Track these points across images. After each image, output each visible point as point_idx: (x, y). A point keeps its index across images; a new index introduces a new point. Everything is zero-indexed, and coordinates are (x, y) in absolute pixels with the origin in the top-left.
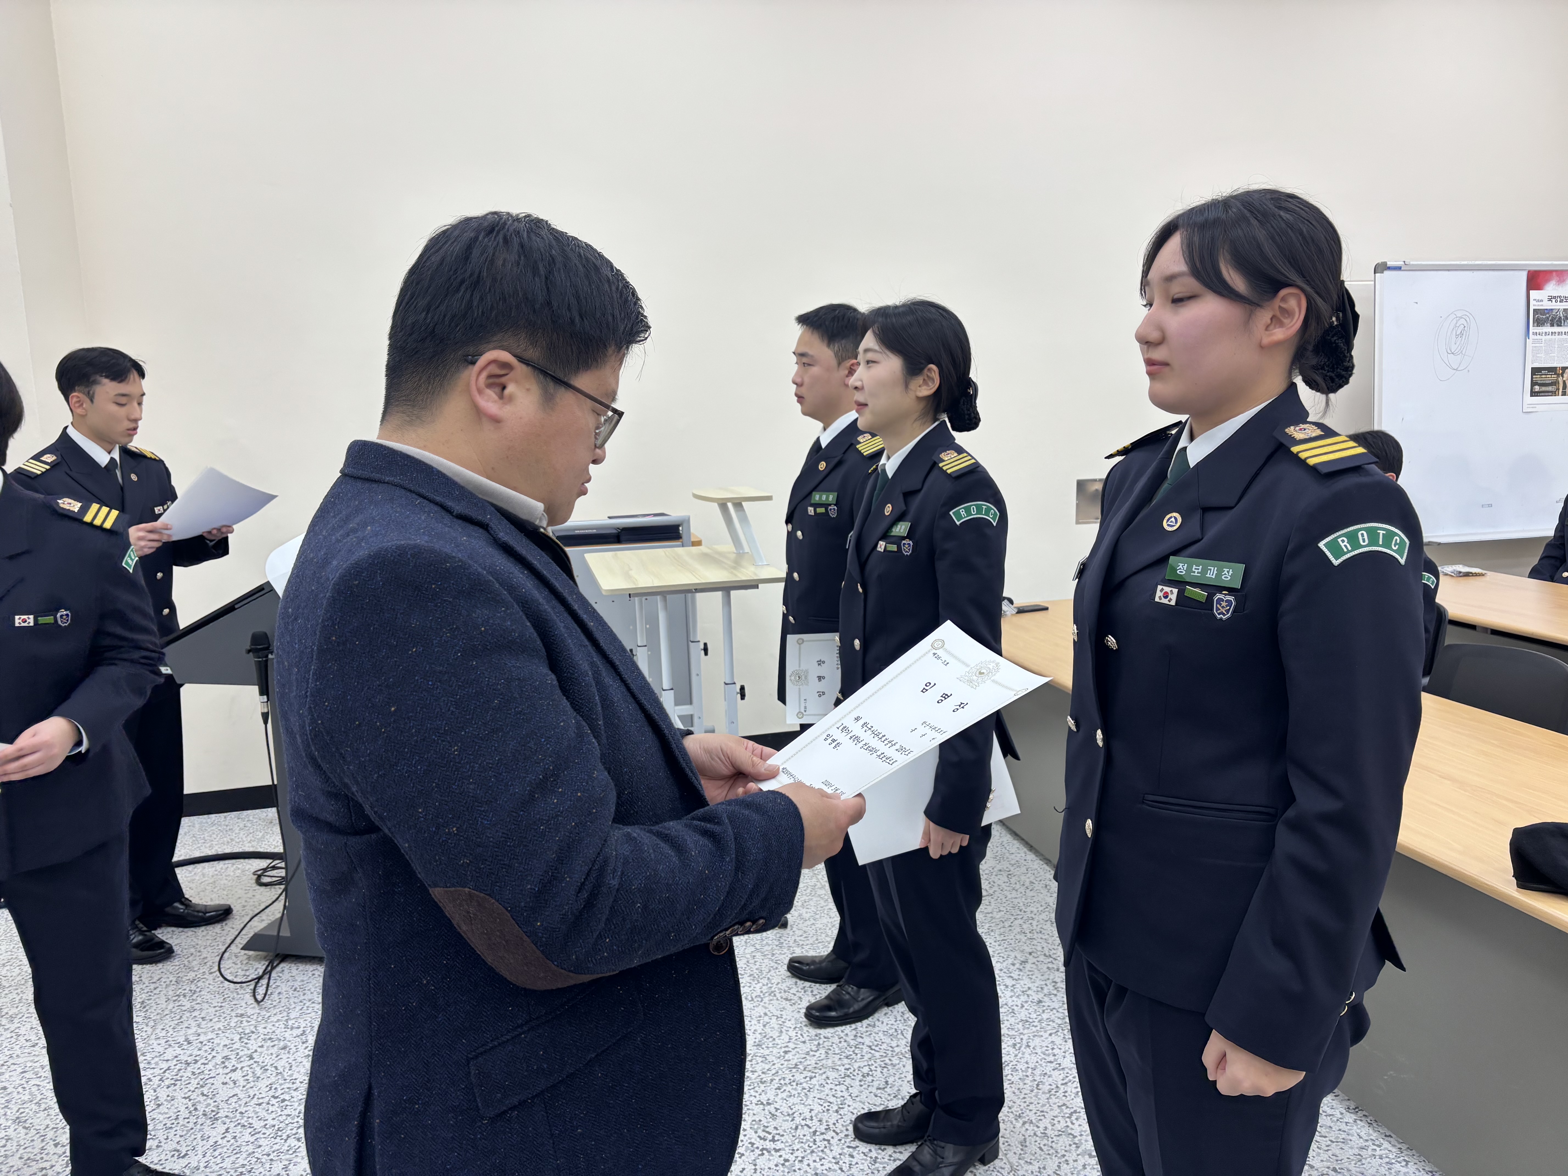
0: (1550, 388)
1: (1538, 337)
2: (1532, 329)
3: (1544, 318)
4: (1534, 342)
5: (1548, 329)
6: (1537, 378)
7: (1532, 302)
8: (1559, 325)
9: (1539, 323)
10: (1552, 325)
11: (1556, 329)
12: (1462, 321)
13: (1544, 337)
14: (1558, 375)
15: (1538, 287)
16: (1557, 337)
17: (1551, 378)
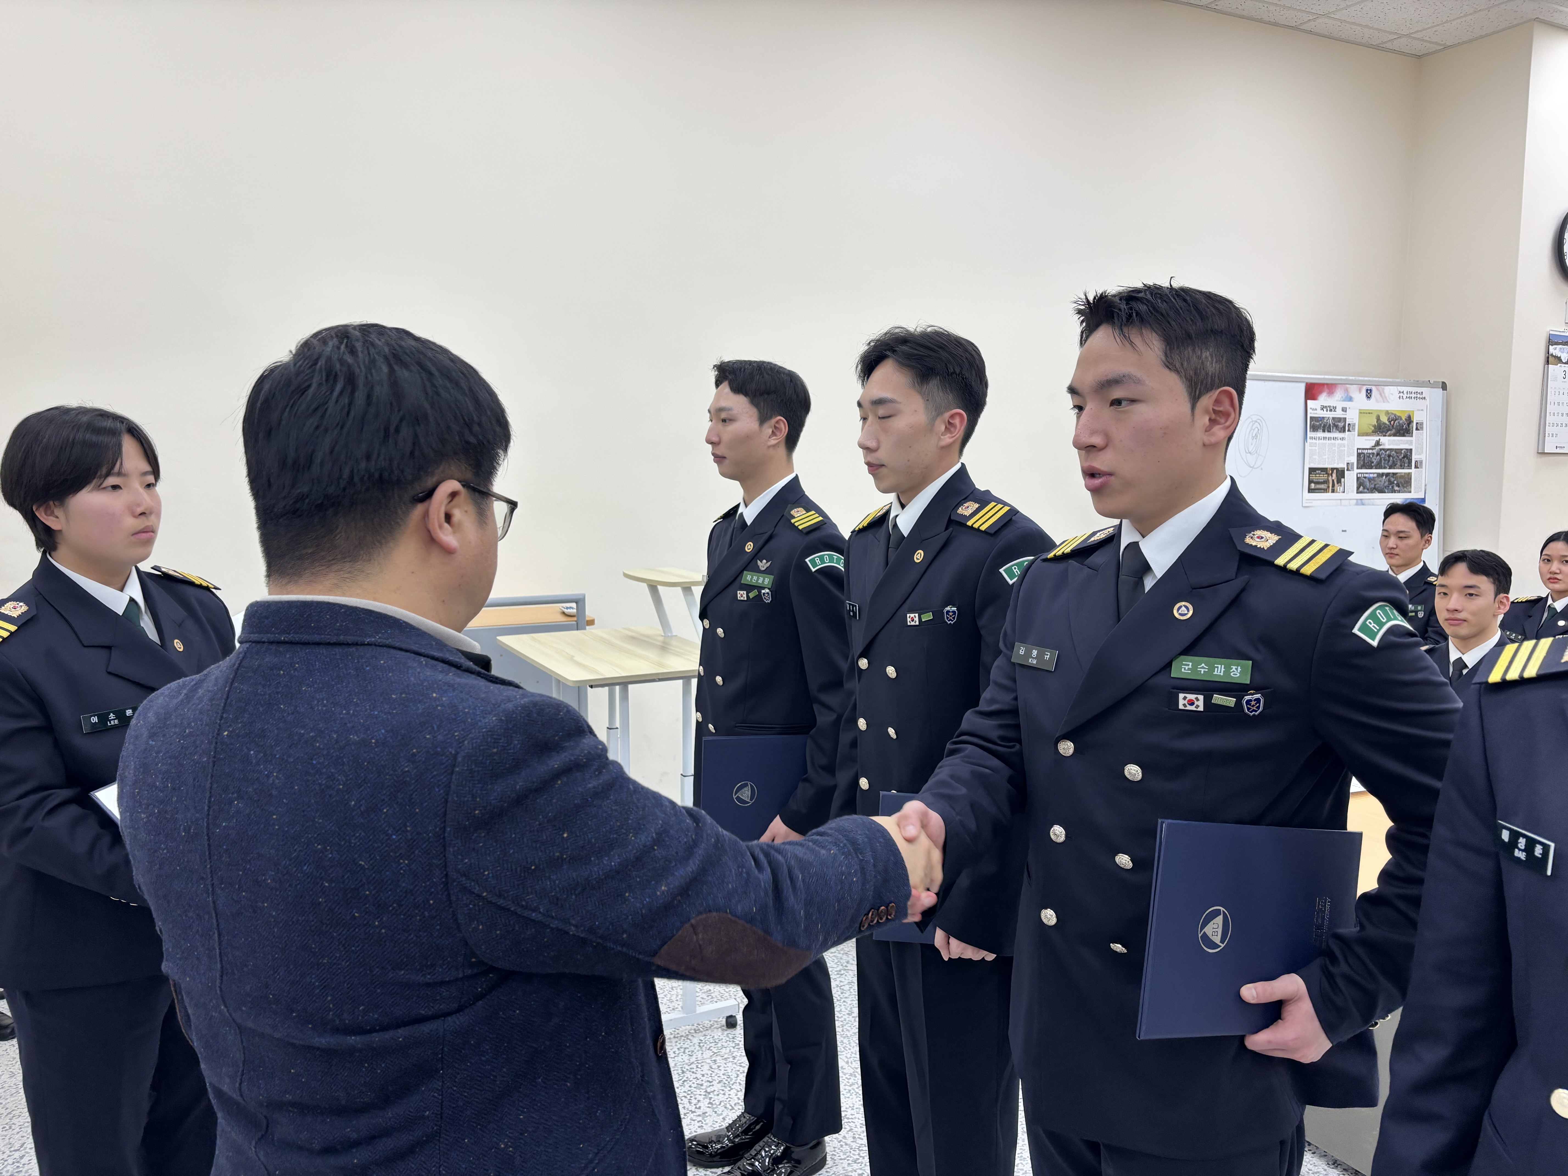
0: (1323, 486)
1: (1314, 441)
2: (1309, 434)
3: (1317, 424)
4: (1311, 445)
5: (1320, 434)
6: (1313, 477)
7: (1309, 411)
8: (1329, 431)
9: (1314, 429)
10: (1324, 431)
11: (1326, 434)
12: (1257, 425)
13: (1318, 441)
14: (1328, 475)
15: (1315, 398)
16: (1328, 441)
17: (1324, 477)
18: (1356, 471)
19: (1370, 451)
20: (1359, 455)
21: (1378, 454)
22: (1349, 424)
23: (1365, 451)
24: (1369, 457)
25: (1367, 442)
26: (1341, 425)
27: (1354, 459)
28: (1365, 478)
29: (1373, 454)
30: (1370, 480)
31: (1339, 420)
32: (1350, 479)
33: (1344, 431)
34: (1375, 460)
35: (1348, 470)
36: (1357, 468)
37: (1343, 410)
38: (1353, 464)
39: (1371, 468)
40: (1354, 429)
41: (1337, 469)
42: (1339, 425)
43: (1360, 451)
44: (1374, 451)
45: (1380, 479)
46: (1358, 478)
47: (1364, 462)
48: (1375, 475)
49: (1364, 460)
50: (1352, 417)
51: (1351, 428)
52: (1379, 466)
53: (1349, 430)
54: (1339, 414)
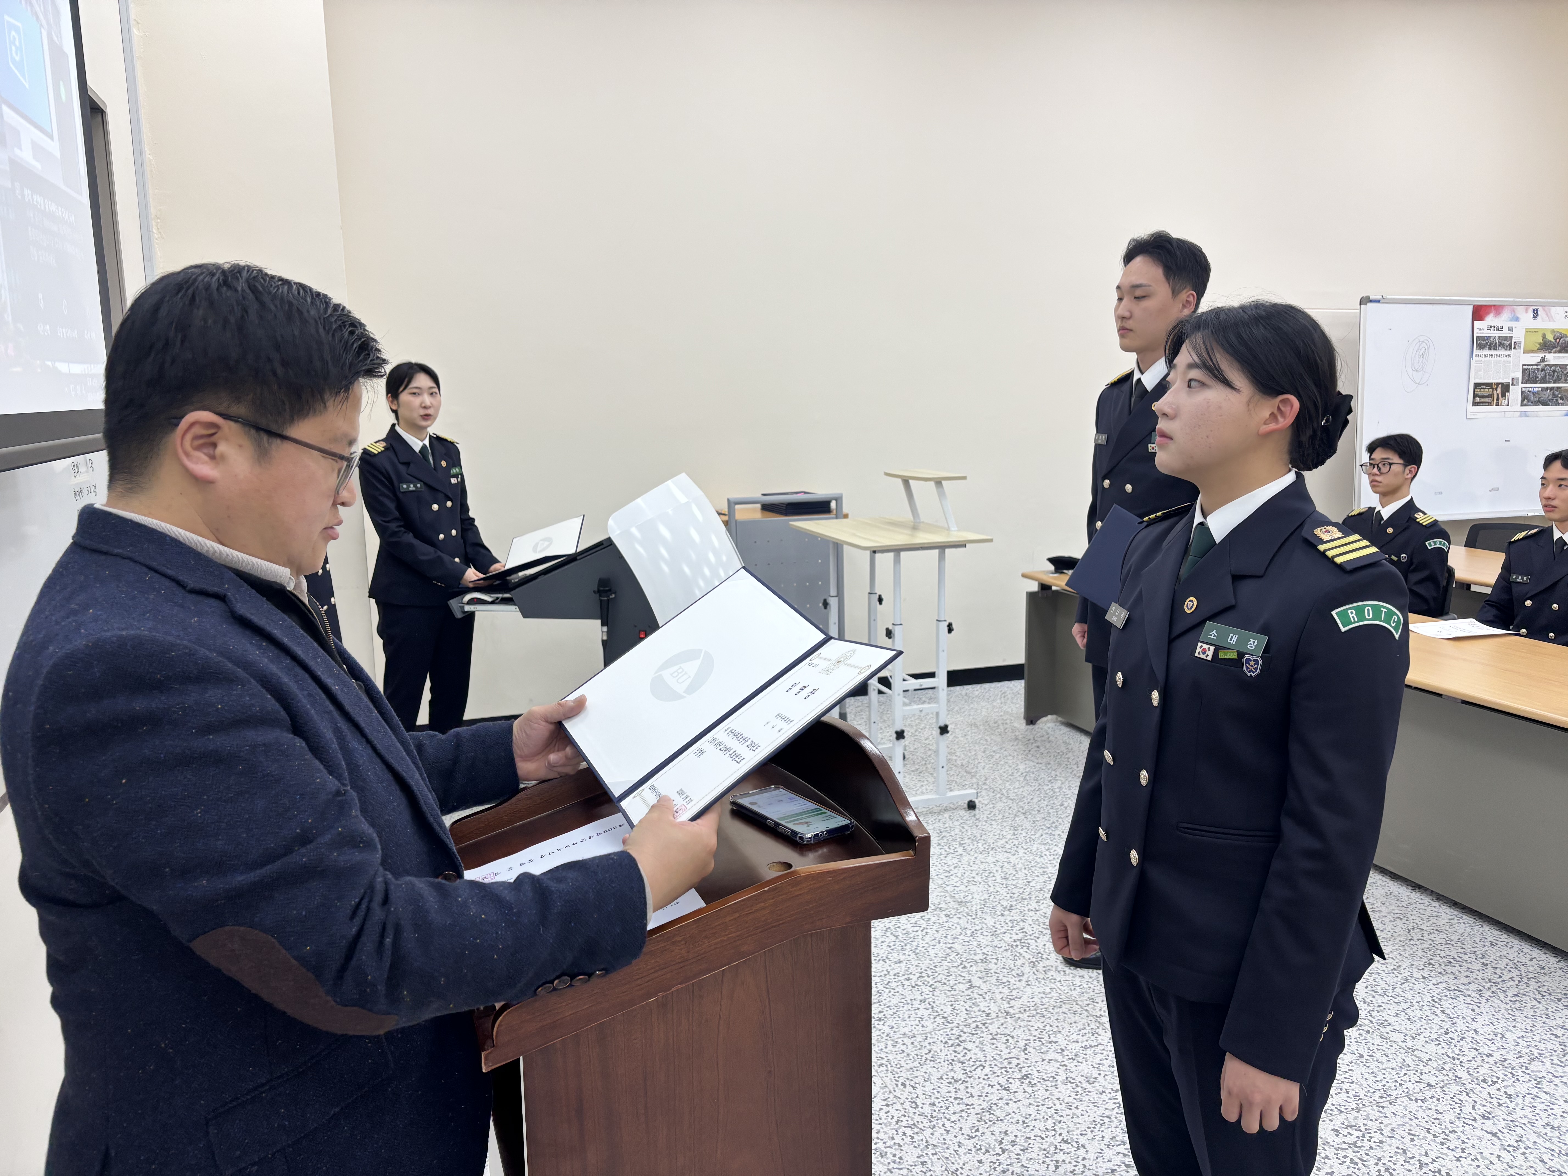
0: (1487, 400)
1: (1480, 358)
2: (1475, 352)
3: (1484, 343)
4: (1477, 362)
5: (1486, 352)
6: (1478, 391)
7: (1476, 330)
8: (1495, 349)
9: (1480, 347)
10: (1490, 349)
11: (1493, 352)
12: (1424, 345)
13: (1483, 359)
14: (1493, 389)
15: (1481, 319)
16: (1493, 358)
17: (1487, 391)
18: (1521, 385)
19: (1535, 367)
20: (1524, 371)
21: (1543, 370)
22: (1515, 342)
23: (1531, 367)
24: (1534, 372)
25: (1533, 359)
26: (1507, 343)
27: (1519, 375)
28: (1530, 391)
29: (1538, 369)
30: (1534, 393)
31: (1506, 338)
32: (1515, 393)
33: (1510, 349)
34: (1540, 375)
35: (1512, 384)
36: (1522, 383)
37: (1509, 330)
38: (1518, 379)
39: (1536, 382)
40: (1520, 347)
41: (1499, 383)
42: (1506, 344)
43: (1525, 367)
44: (1539, 367)
45: (1545, 393)
46: (1522, 392)
47: (1529, 378)
48: (1540, 389)
49: (1529, 375)
50: (1518, 335)
51: (1516, 345)
52: (1543, 380)
53: (1515, 348)
54: (1505, 333)
